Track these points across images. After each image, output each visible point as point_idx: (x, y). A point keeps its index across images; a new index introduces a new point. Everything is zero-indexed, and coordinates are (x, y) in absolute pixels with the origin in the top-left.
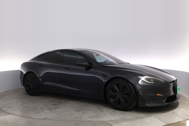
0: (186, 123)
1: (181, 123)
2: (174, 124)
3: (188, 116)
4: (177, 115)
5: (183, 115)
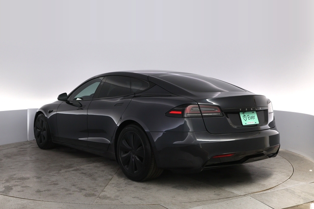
4: (293, 193)
5: (303, 193)
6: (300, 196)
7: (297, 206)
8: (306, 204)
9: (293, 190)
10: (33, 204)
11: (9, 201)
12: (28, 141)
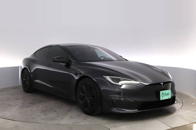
0: (192, 126)
1: (187, 127)
2: (179, 128)
3: (195, 119)
4: (183, 117)
5: (189, 118)
6: (187, 119)
7: (185, 125)
8: (190, 124)
9: (182, 115)
10: (23, 124)
11: (8, 122)
12: (19, 86)
